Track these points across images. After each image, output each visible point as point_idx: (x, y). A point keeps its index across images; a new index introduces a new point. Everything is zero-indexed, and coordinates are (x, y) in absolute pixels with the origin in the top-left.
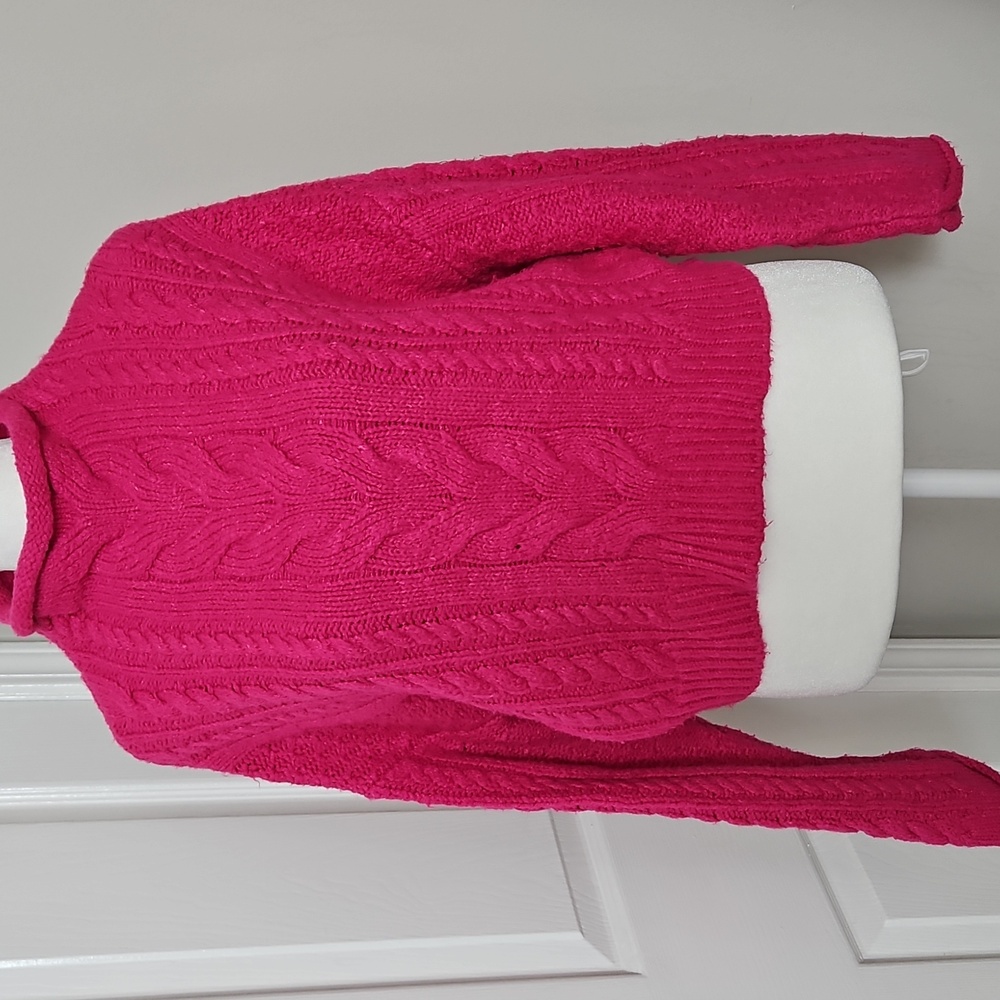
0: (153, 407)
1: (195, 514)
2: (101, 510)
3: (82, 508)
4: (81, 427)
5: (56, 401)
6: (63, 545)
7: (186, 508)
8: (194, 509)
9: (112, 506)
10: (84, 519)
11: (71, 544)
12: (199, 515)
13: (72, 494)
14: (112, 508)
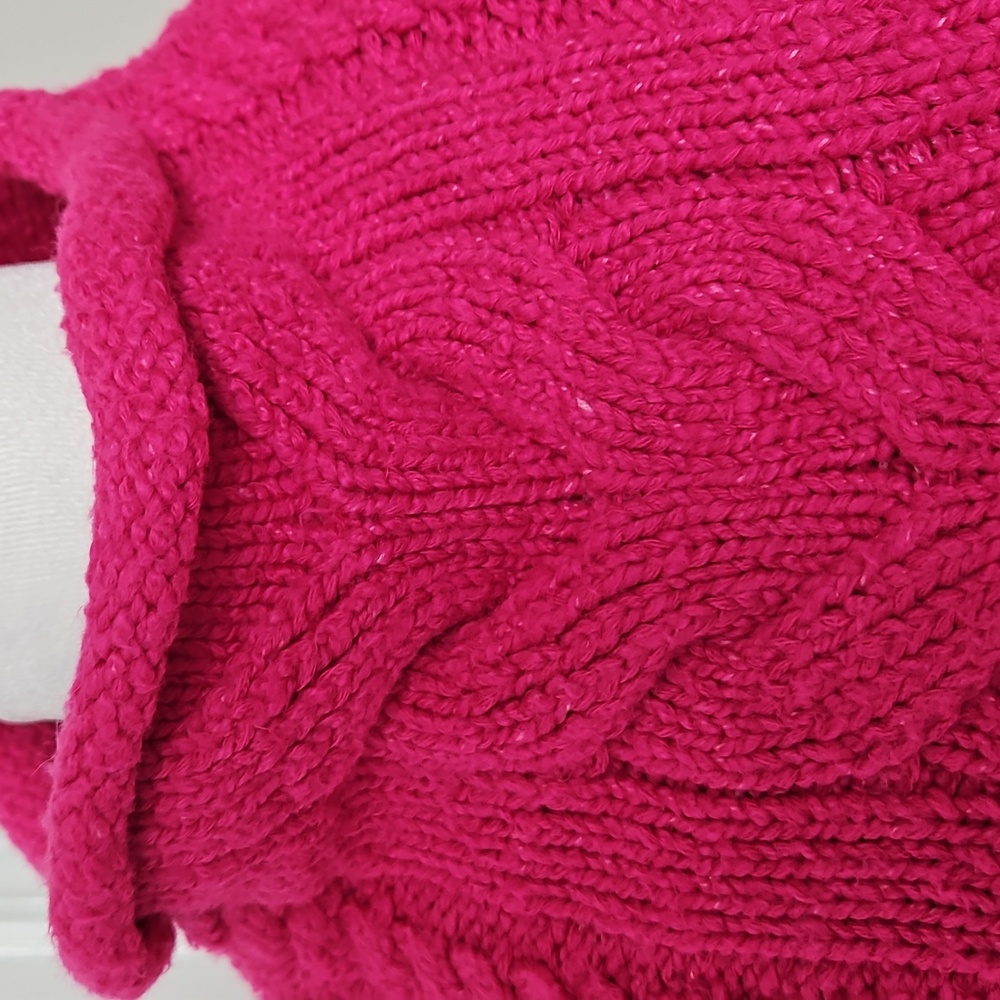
0: (641, 56)
1: (840, 503)
2: (429, 492)
3: (353, 489)
4: (339, 190)
5: (248, 108)
6: (274, 654)
7: (797, 475)
8: (836, 482)
9: (474, 474)
10: (356, 537)
11: (306, 648)
12: (858, 505)
13: (309, 433)
14: (472, 486)
